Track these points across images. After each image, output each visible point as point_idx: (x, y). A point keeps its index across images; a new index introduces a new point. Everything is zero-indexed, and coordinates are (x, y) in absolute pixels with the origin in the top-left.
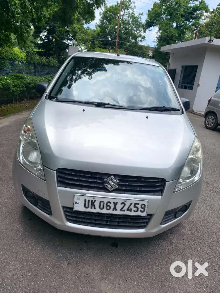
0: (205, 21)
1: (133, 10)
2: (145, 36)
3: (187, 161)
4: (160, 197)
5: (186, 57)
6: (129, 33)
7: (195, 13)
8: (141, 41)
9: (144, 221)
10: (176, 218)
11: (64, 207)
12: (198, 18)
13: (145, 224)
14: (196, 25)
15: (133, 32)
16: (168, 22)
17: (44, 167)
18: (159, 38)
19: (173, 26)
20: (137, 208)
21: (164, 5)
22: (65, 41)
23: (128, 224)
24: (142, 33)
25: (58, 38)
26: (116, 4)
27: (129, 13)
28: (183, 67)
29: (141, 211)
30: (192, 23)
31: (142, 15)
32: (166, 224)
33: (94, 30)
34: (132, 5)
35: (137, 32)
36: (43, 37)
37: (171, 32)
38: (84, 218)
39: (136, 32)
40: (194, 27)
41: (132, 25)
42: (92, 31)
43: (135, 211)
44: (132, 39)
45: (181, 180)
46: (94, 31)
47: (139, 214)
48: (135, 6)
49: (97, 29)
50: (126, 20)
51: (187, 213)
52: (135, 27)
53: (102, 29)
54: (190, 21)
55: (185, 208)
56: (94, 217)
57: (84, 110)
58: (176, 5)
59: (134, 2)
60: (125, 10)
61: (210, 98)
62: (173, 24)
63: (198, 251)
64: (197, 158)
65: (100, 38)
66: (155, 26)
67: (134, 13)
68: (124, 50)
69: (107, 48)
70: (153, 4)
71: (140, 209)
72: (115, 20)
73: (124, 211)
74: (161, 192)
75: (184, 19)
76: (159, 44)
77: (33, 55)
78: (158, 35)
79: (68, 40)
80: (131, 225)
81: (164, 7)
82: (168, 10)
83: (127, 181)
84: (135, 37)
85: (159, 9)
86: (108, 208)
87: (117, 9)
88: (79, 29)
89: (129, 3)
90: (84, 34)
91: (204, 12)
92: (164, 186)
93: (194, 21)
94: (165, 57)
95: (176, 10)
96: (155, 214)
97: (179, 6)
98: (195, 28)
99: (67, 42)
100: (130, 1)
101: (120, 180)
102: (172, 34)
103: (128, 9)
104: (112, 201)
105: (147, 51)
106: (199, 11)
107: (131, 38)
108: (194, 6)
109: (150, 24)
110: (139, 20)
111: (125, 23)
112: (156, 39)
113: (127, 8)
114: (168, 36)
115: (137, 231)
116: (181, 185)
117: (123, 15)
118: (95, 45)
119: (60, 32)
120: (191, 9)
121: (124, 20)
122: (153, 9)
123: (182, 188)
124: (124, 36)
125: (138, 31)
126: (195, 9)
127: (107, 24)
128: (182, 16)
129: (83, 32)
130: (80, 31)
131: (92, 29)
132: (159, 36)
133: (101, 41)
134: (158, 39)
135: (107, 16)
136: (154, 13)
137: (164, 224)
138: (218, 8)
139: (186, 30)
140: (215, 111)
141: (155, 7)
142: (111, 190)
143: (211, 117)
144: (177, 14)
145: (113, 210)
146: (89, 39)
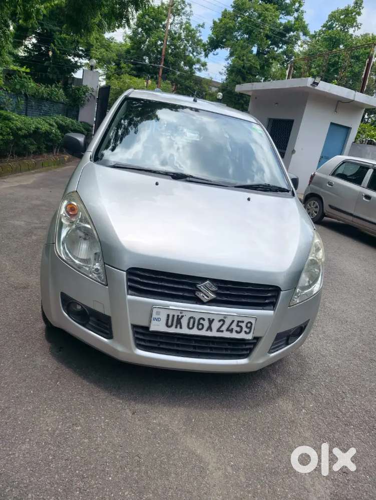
0: (301, 49)
1: (188, 17)
2: (206, 63)
3: (306, 263)
4: (271, 312)
5: (276, 105)
6: (179, 55)
7: (287, 35)
8: (200, 70)
9: (248, 347)
10: (287, 344)
11: (134, 326)
12: (291, 42)
13: (248, 352)
14: (289, 53)
15: (187, 54)
16: (245, 43)
17: (106, 265)
18: (229, 69)
19: (253, 51)
20: (241, 327)
21: (240, 17)
22: (69, 58)
23: (224, 352)
24: (201, 57)
25: (58, 52)
26: (160, 5)
27: (182, 22)
28: (270, 120)
29: (246, 332)
30: (281, 50)
31: (203, 26)
32: (275, 352)
33: (121, 43)
34: (187, 9)
35: (193, 55)
36: (30, 47)
37: (249, 61)
38: (162, 343)
39: (191, 55)
40: (285, 57)
41: (186, 42)
42: (118, 44)
43: (237, 332)
44: (185, 64)
45: (298, 290)
46: (121, 45)
47: (242, 336)
48: (191, 11)
49: (126, 42)
50: (175, 33)
51: (301, 338)
52: (190, 46)
53: (135, 44)
54: (279, 46)
55: (300, 330)
56: (177, 341)
57: (157, 184)
58: (259, 18)
59: (190, 5)
60: (174, 16)
61: (313, 174)
62: (253, 47)
63: (312, 394)
64: (319, 260)
65: (132, 59)
66: (223, 48)
67: (189, 23)
68: (172, 83)
69: (142, 77)
70: (222, 12)
71: (245, 329)
72: (157, 32)
73: (222, 331)
74: (272, 305)
75: (270, 42)
76: (229, 78)
77: (25, 80)
78: (228, 63)
79: (75, 56)
80: (229, 352)
81: (239, 19)
82: (245, 25)
83: (228, 289)
84: (190, 63)
85: (231, 21)
86: (200, 327)
87: (161, 13)
88: (97, 39)
89: (182, 5)
90: (104, 48)
91: (301, 34)
92: (277, 297)
93: (285, 47)
94: (239, 100)
95: (258, 27)
96: (263, 337)
97: (263, 20)
98: (287, 59)
99: (72, 60)
100: (184, 2)
101: (219, 288)
102: (251, 65)
103: (179, 15)
104: (206, 317)
105: (209, 88)
106: (293, 32)
107: (183, 63)
108: (285, 23)
109: (215, 44)
110: (198, 35)
111: (174, 37)
112: (225, 69)
113: (177, 13)
114: (243, 67)
115: (237, 362)
116: (298, 297)
117: (172, 24)
118: (121, 68)
119: (62, 42)
120: (281, 27)
121: (173, 32)
122: (221, 21)
123: (298, 301)
124: (171, 59)
125: (195, 54)
126: (288, 28)
127: (143, 36)
128: (268, 37)
129: (102, 46)
130: (99, 43)
131: (118, 41)
132: (230, 65)
133: (132, 63)
134: (227, 69)
135: (145, 23)
136: (223, 27)
137: (272, 353)
138: (322, 31)
139: (272, 60)
140: (321, 194)
141: (225, 17)
142: (205, 301)
143: (314, 203)
144: (261, 33)
145: (207, 330)
146: (113, 59)
